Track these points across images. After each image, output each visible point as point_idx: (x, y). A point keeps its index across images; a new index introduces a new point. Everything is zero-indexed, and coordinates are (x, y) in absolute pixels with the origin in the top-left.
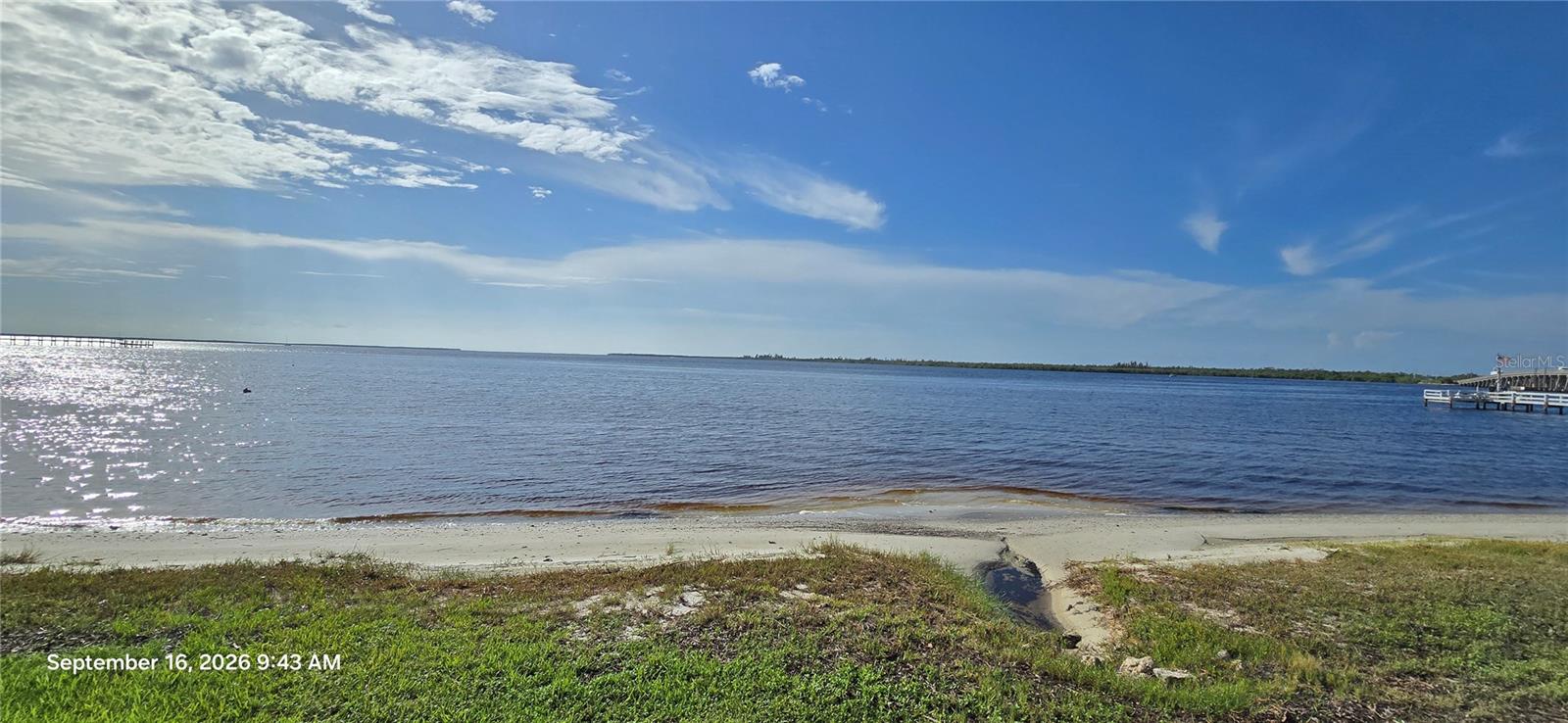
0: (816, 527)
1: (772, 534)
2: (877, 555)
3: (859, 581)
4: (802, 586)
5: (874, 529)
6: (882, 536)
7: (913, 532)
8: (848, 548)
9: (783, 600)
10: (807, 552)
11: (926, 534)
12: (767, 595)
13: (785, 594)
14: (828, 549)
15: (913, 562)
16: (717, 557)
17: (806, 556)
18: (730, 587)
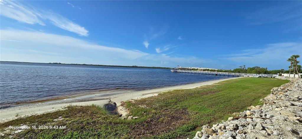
1: (53, 106)
3: (76, 113)
4: (60, 117)
7: (91, 100)
8: (75, 106)
9: (54, 121)
10: (63, 109)
11: (94, 100)
12: (49, 122)
14: (69, 107)
15: (90, 107)
16: (34, 114)
17: (63, 110)
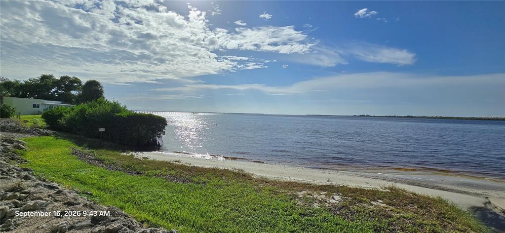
0: (385, 180)
1: (367, 180)
2: (414, 194)
3: (406, 203)
4: (380, 201)
5: (413, 184)
6: (417, 187)
7: (433, 188)
8: (401, 190)
9: (372, 205)
10: (382, 188)
11: (440, 189)
12: (365, 202)
13: (373, 202)
14: (391, 189)
15: (434, 200)
16: (346, 185)
17: (381, 190)
18: (351, 196)
